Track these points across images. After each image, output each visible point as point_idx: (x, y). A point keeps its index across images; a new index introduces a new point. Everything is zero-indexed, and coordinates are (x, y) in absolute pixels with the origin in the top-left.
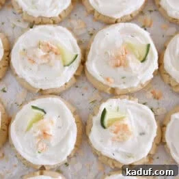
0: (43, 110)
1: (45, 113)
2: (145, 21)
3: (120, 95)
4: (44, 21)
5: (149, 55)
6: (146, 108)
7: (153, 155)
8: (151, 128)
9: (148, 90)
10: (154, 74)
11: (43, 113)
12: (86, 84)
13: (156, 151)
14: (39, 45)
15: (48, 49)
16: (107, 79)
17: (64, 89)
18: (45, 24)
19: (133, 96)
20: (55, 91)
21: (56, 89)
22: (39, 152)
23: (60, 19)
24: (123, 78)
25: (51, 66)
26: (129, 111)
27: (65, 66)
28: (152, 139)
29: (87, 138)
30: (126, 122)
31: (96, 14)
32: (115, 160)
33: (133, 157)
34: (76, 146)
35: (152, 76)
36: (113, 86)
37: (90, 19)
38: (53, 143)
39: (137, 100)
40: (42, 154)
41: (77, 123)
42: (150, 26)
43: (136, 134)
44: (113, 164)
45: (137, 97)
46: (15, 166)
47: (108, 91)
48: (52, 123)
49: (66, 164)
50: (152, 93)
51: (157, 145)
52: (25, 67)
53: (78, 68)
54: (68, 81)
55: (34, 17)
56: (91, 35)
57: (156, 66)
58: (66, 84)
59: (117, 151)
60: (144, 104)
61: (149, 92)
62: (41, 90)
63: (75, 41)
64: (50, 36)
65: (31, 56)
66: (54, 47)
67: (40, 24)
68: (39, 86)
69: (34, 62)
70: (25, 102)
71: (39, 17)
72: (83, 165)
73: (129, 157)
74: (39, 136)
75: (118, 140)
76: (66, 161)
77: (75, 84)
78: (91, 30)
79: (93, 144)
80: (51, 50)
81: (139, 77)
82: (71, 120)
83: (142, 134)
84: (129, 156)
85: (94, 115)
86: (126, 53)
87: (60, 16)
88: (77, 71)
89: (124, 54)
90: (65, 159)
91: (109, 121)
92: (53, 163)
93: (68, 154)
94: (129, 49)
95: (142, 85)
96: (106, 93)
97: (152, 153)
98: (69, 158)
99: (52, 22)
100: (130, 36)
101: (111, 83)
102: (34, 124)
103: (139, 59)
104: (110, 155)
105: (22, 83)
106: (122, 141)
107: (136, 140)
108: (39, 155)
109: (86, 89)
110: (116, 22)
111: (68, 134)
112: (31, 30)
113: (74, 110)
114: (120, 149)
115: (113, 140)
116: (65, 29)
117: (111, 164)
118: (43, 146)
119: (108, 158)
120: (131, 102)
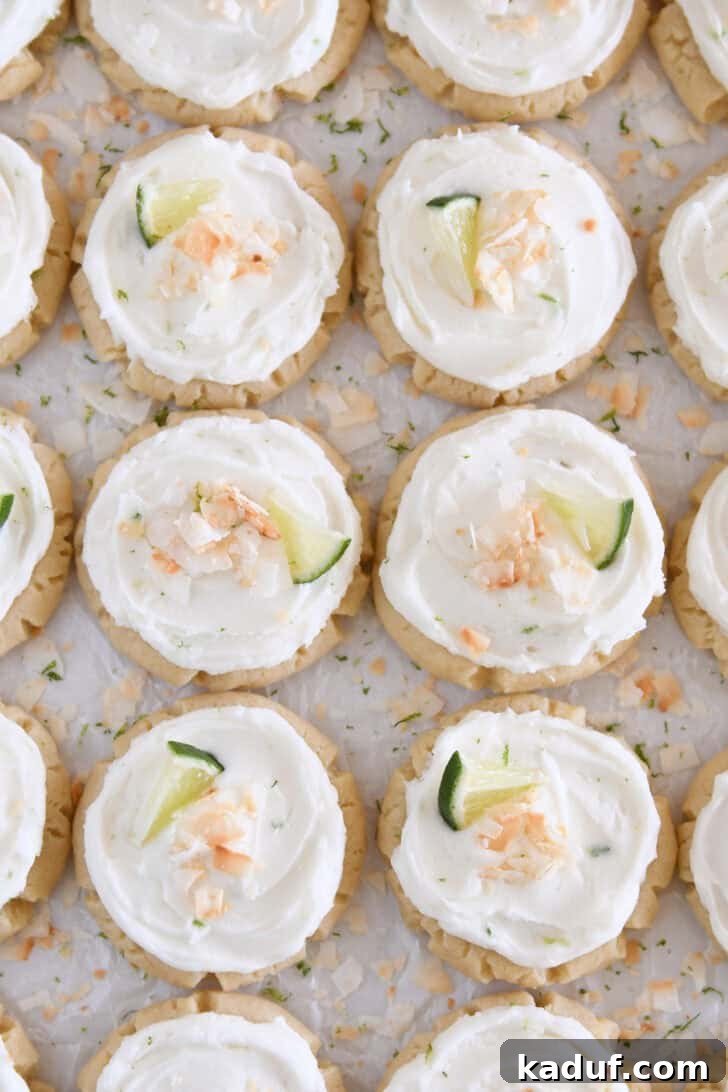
0: (211, 758)
1: (222, 768)
2: (615, 397)
3: (515, 694)
4: (214, 395)
5: (627, 540)
6: (616, 749)
7: (643, 931)
8: (638, 825)
9: (628, 673)
10: (647, 615)
11: (212, 770)
12: (379, 650)
13: (655, 916)
14: (197, 499)
15: (231, 517)
16: (466, 636)
17: (292, 669)
18: (216, 408)
19: (566, 700)
20: (256, 679)
21: (262, 670)
22: (197, 923)
23: (274, 387)
24: (528, 630)
25: (243, 583)
26: (549, 761)
27: (297, 582)
28: (639, 872)
29: (384, 863)
30: (539, 804)
31: (418, 371)
32: (492, 952)
33: (564, 942)
34: (340, 897)
35: (642, 624)
36: (489, 660)
37: (393, 385)
38: (252, 884)
39: (580, 713)
40: (205, 931)
41: (343, 805)
42: (632, 416)
43: (578, 853)
44: (487, 968)
45: (580, 702)
46: (100, 974)
47: (467, 678)
48: (250, 809)
49: (300, 966)
50: (639, 685)
51: (658, 892)
52: (137, 585)
53: (350, 589)
54: (308, 641)
55: (171, 382)
56: (401, 449)
57: (657, 584)
58: (301, 651)
59: (502, 918)
60: (609, 729)
61: (630, 682)
62: (202, 675)
63: (337, 482)
64: (240, 464)
65: (164, 543)
66: (254, 506)
67: (197, 407)
68: (193, 659)
69: (175, 567)
70: (139, 723)
71: (194, 381)
72: (367, 973)
73: (550, 941)
74: (198, 861)
75: (505, 874)
76: (303, 956)
77: (336, 647)
78: (397, 429)
79: (409, 892)
80: (244, 519)
81: (588, 629)
82: (323, 798)
83: (600, 850)
84: (549, 937)
85: (412, 775)
86: (539, 535)
87: (276, 376)
88: (344, 601)
89: (531, 537)
90: (296, 947)
91: (471, 800)
92: (251, 965)
93: (310, 929)
94: (549, 514)
95: (600, 657)
96: (461, 688)
97: (638, 925)
98: (313, 943)
99: (242, 399)
100: (554, 465)
101: (478, 649)
102: (178, 815)
103: (591, 555)
104: (477, 936)
105: (128, 645)
106: (520, 877)
107: (577, 874)
108: (197, 934)
109: (380, 665)
110: (501, 401)
111: (311, 850)
112: (163, 435)
113: (331, 753)
114: (516, 910)
115: (488, 876)
116: (297, 435)
117: (478, 967)
118: (213, 897)
119: (467, 945)
120: (556, 722)
